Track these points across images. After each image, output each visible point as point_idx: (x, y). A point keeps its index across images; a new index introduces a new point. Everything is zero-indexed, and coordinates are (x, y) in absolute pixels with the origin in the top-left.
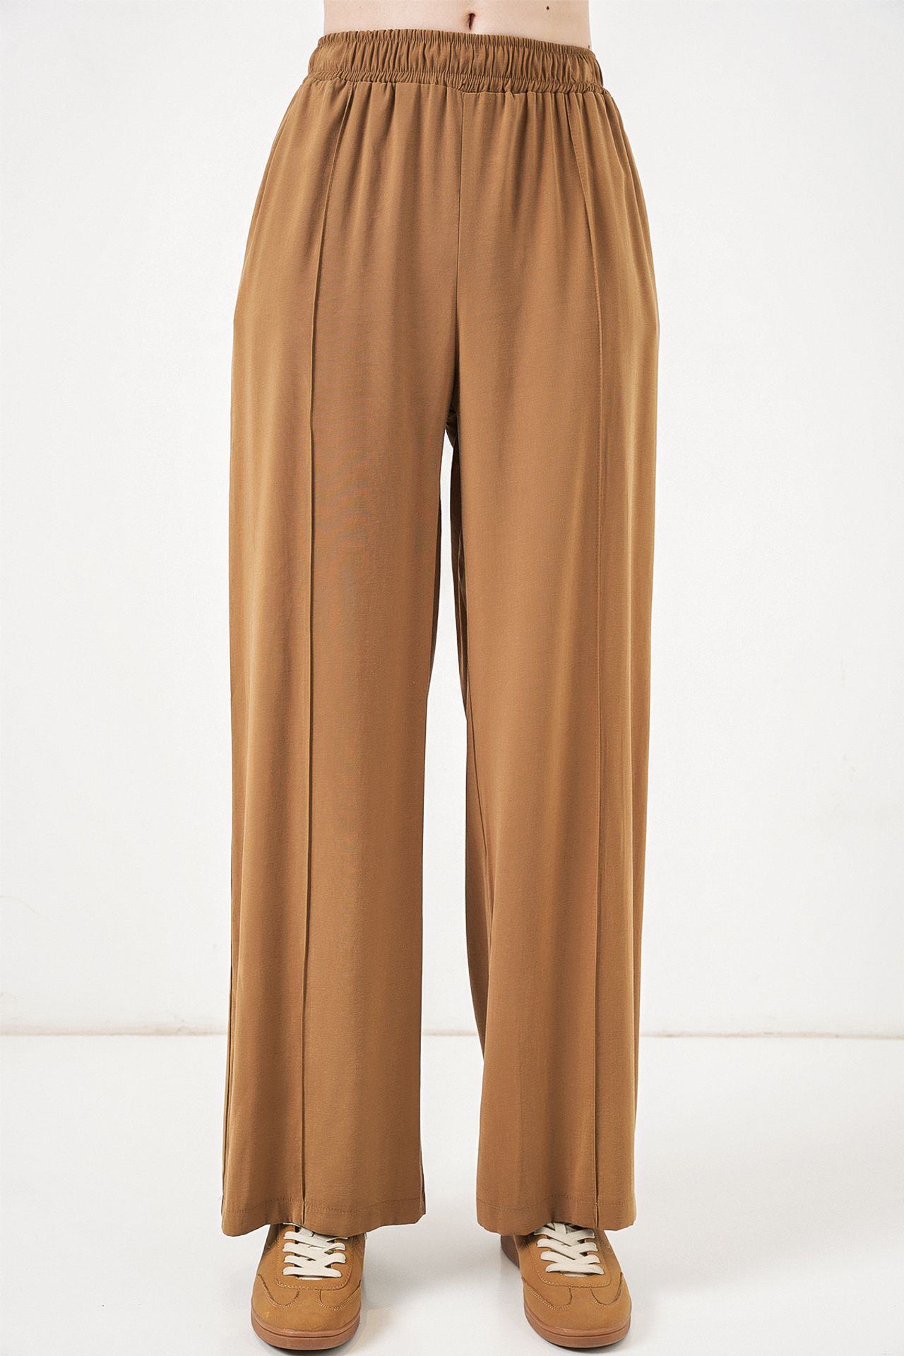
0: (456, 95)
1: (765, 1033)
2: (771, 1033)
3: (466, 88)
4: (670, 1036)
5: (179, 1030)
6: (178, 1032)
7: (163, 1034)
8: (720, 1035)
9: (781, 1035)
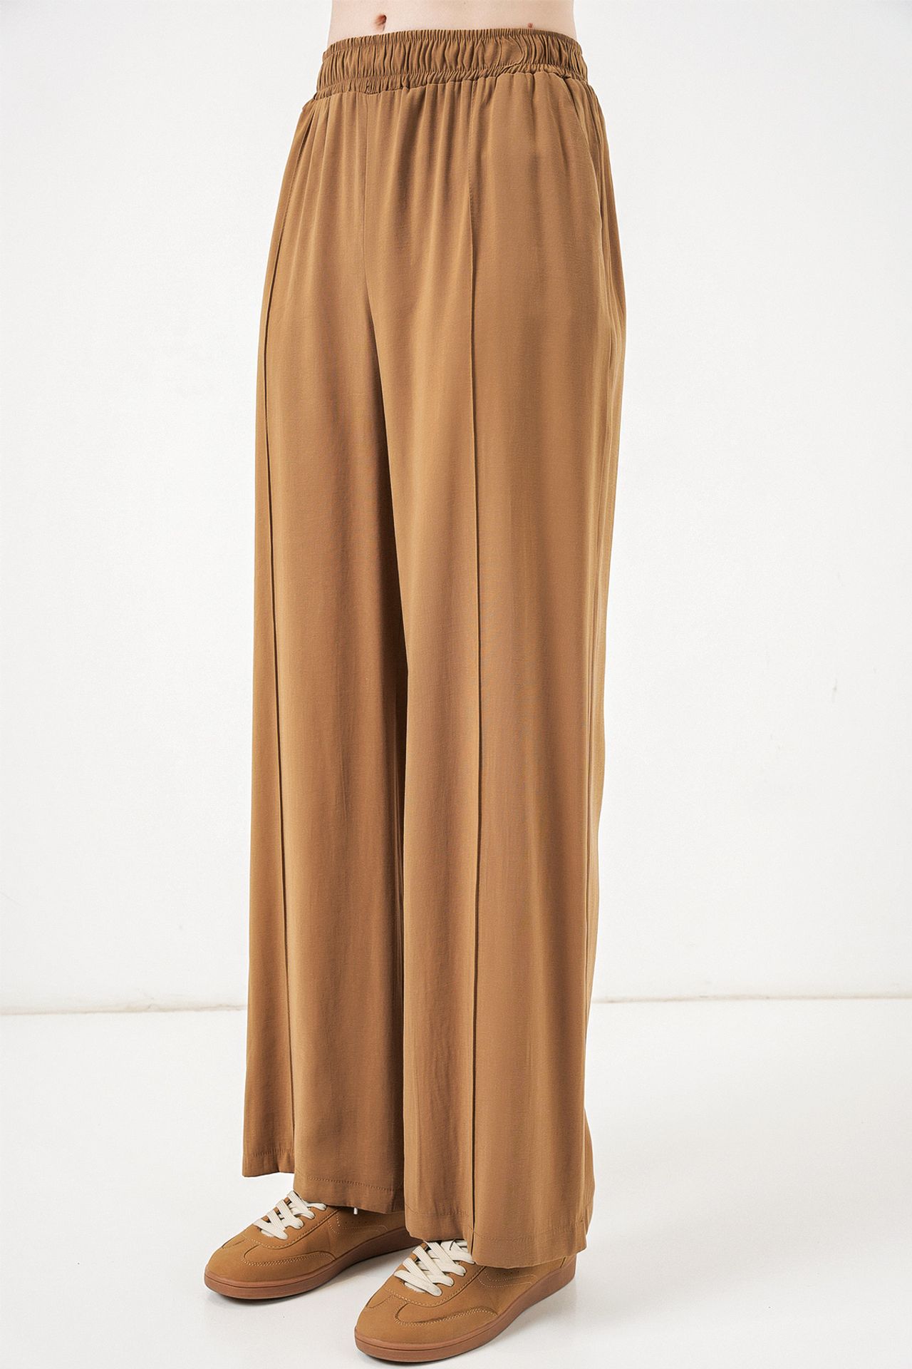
0: (362, 97)
1: (701, 997)
2: (706, 997)
3: (371, 89)
4: (612, 1002)
5: (149, 1007)
6: (148, 1009)
7: (133, 1011)
8: (658, 1000)
9: (716, 998)
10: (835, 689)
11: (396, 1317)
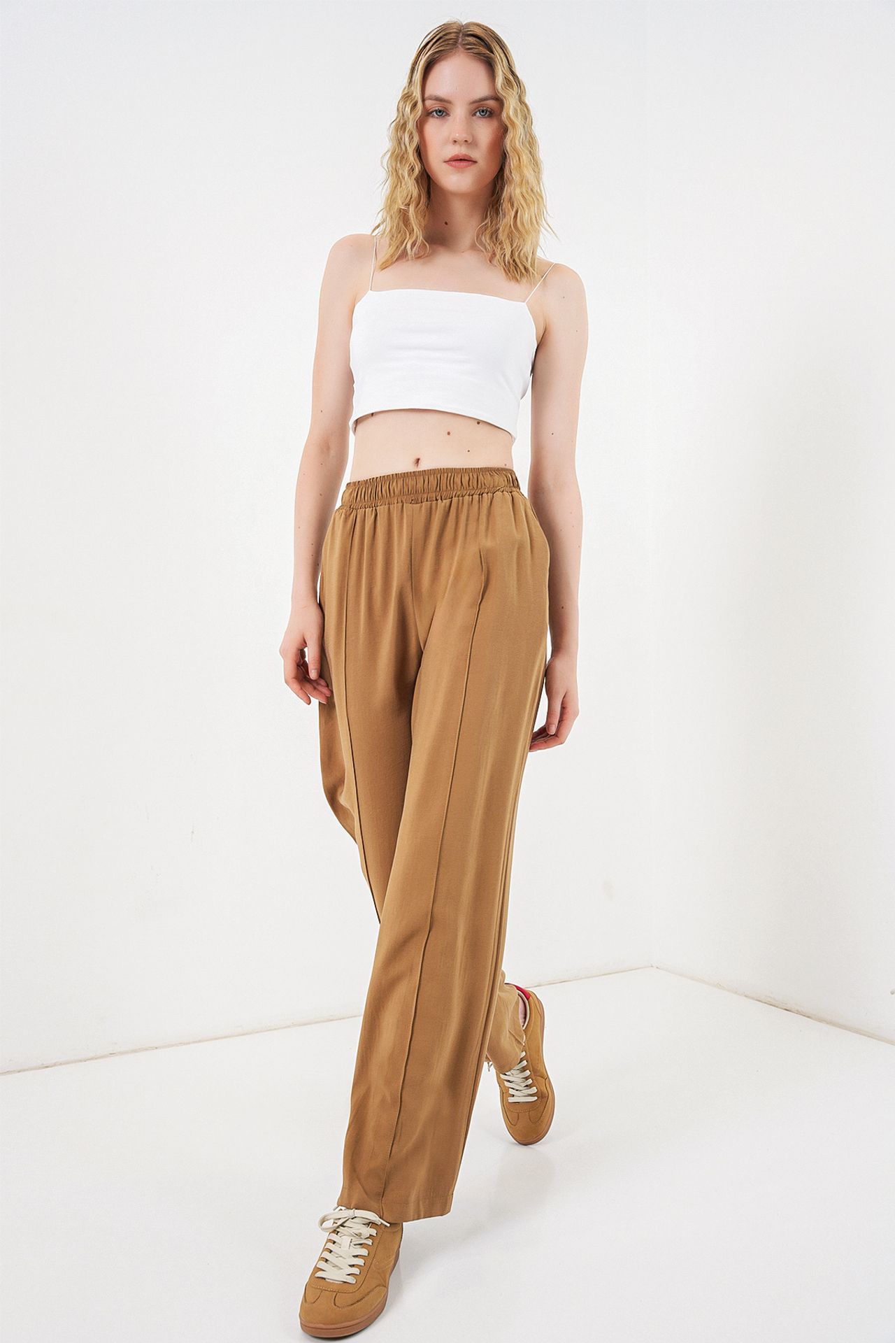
0: (409, 507)
10: (193, 832)
11: (335, 1305)
